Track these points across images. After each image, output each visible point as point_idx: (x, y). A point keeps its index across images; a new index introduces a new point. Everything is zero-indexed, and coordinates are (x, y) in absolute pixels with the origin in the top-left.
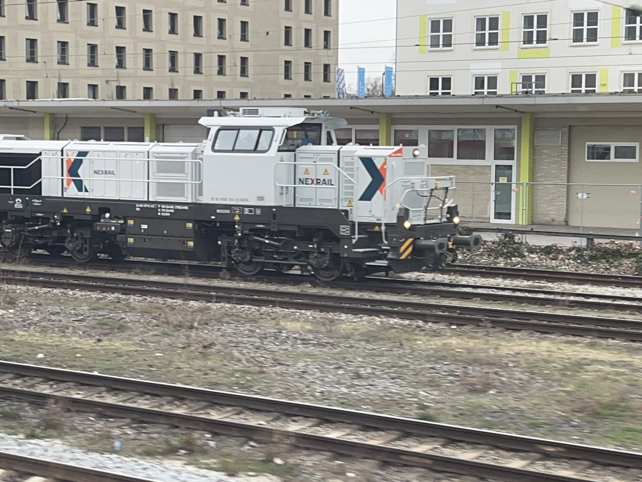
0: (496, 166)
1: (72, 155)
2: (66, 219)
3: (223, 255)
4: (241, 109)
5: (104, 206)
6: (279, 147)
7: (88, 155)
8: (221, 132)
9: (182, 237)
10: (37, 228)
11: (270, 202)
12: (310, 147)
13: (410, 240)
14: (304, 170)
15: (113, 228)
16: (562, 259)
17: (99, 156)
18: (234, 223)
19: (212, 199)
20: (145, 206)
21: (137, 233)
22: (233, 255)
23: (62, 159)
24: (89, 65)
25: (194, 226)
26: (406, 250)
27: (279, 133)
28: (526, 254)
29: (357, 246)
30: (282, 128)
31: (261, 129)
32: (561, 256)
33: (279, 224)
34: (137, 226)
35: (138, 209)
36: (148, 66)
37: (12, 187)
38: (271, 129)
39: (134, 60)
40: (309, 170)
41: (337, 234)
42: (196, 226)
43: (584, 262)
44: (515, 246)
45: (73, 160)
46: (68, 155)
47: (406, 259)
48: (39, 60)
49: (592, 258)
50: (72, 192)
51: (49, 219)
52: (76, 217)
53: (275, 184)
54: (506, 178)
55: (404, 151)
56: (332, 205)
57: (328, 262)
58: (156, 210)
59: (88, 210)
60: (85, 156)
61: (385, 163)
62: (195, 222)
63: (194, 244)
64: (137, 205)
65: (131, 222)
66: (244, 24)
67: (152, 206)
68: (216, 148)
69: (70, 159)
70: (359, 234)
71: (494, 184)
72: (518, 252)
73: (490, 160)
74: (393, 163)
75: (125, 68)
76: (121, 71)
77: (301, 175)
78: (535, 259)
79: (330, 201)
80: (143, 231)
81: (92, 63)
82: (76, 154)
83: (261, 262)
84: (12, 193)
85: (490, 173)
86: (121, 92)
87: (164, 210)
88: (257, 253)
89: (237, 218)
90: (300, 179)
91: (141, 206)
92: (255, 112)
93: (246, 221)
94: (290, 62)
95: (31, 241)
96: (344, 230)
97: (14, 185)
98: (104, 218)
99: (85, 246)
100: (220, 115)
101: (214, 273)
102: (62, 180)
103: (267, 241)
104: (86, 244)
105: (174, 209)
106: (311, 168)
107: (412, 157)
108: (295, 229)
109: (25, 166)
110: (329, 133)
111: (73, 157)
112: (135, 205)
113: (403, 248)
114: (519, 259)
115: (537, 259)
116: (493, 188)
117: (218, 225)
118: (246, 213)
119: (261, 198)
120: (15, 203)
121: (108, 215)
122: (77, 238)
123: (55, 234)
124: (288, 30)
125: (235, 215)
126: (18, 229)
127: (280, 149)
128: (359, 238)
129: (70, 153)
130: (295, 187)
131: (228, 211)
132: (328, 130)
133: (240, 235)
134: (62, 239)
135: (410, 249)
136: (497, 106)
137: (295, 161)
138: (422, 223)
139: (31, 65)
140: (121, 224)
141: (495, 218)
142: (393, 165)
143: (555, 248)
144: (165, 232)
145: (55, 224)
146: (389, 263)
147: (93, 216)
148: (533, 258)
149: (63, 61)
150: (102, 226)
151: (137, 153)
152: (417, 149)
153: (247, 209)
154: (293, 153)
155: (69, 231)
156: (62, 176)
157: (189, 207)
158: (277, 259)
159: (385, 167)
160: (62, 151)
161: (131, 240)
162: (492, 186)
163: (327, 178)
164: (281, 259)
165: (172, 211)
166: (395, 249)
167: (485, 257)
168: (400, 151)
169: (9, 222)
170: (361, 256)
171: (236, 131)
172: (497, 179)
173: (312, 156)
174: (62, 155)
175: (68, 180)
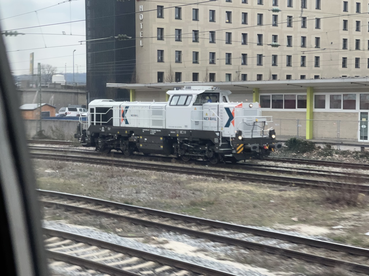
0: (361, 113)
1: (123, 108)
2: (119, 136)
3: (175, 152)
4: (185, 87)
5: (132, 130)
6: (194, 103)
7: (129, 108)
8: (174, 97)
9: (159, 144)
10: (109, 140)
11: (189, 128)
12: (209, 104)
13: (242, 145)
14: (206, 113)
15: (135, 140)
16: (349, 157)
17: (133, 108)
18: (176, 138)
19: (169, 127)
20: (146, 130)
21: (143, 142)
22: (178, 152)
23: (120, 110)
24: (226, 64)
25: (163, 139)
26: (240, 149)
27: (194, 97)
28: (334, 154)
29: (222, 147)
30: (195, 95)
31: (188, 96)
32: (349, 156)
33: (193, 138)
34: (143, 139)
35: (143, 132)
36: (260, 63)
37: (101, 122)
38: (191, 95)
39: (252, 61)
40: (207, 113)
41: (213, 142)
42: (164, 139)
43: (358, 159)
44: (329, 151)
45: (123, 110)
46: (122, 108)
47: (240, 153)
48: (200, 62)
49: (362, 156)
50: (123, 124)
51: (113, 136)
52: (123, 135)
53: (191, 120)
54: (365, 119)
55: (243, 105)
56: (215, 130)
57: (212, 155)
58: (149, 132)
59: (126, 132)
60: (128, 108)
61: (234, 110)
62: (164, 137)
63: (163, 147)
64: (143, 130)
65: (141, 137)
66: (318, 39)
67: (148, 130)
68: (171, 104)
69: (122, 110)
70: (222, 142)
71: (360, 122)
72: (330, 154)
73: (358, 110)
74: (238, 110)
75: (247, 65)
76: (244, 66)
77: (205, 116)
78: (337, 157)
79: (215, 127)
80: (145, 141)
81: (229, 62)
82: (125, 108)
83: (188, 155)
84: (101, 125)
85: (358, 116)
86: (244, 77)
87: (152, 132)
88: (187, 151)
89: (178, 135)
90: (204, 118)
91: (144, 130)
92: (189, 88)
93: (181, 136)
94: (346, 58)
95: (109, 146)
96: (216, 140)
97: (102, 121)
98: (132, 136)
99: (127, 148)
100: (177, 90)
101: (169, 160)
102: (120, 119)
103: (189, 146)
104: (127, 147)
105: (156, 132)
106: (208, 112)
107: (249, 107)
108: (198, 140)
109: (105, 113)
110: (224, 97)
111: (124, 109)
112: (142, 130)
113: (238, 149)
114: (330, 157)
115: (338, 157)
116: (359, 124)
117: (172, 138)
118: (181, 133)
119: (186, 126)
120: (102, 129)
121: (133, 134)
122: (124, 145)
123: (116, 143)
124: (345, 40)
125: (176, 134)
126: (104, 140)
127: (195, 104)
128: (222, 144)
129: (123, 107)
130: (202, 121)
131: (174, 132)
132: (224, 96)
133: (179, 143)
134: (119, 145)
135: (242, 149)
136: (352, 83)
137: (203, 110)
138: (250, 137)
139: (195, 65)
140: (138, 138)
141: (361, 139)
142: (237, 111)
143: (348, 152)
144: (153, 142)
145: (115, 138)
146: (233, 155)
147: (128, 135)
148: (336, 156)
149: (213, 62)
150: (131, 139)
151: (146, 107)
152: (252, 104)
153: (181, 131)
154: (201, 106)
155: (121, 142)
156: (120, 117)
157: (161, 131)
158: (194, 154)
159: (234, 112)
160: (120, 106)
161: (141, 145)
162: (359, 123)
163: (213, 117)
164: (195, 153)
165: (155, 132)
166: (235, 149)
167: (315, 156)
168: (241, 105)
169: (100, 138)
170: (222, 152)
171: (178, 97)
172: (361, 119)
173: (208, 107)
174: (120, 108)
175: (122, 119)
